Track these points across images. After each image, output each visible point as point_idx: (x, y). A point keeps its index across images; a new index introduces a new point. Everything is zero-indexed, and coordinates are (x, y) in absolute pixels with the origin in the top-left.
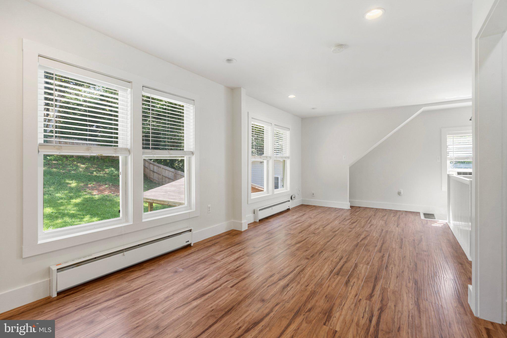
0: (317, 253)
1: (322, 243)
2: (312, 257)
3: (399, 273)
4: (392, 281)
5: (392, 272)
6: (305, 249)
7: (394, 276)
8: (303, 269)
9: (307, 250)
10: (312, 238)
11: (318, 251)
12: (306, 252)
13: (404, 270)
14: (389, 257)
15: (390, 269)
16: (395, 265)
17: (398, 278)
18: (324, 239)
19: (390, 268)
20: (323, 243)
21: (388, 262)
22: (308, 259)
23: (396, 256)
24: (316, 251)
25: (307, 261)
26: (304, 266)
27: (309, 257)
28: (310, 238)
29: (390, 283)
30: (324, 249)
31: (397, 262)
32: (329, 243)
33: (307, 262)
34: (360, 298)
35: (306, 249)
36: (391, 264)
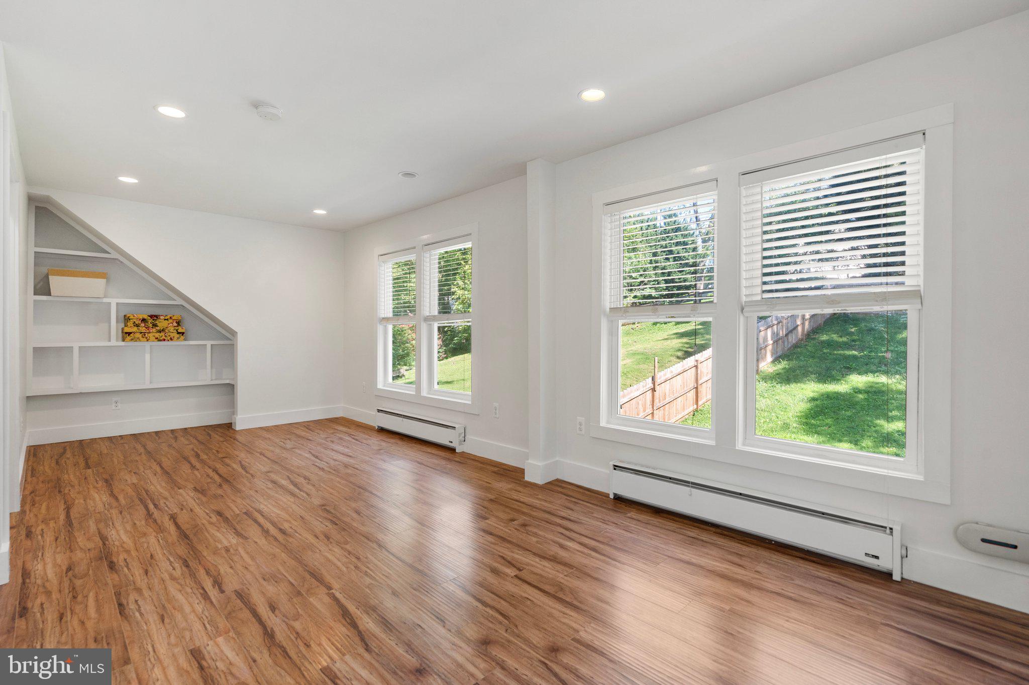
3: (152, 565)
4: (157, 547)
5: (169, 560)
7: (159, 555)
13: (145, 577)
14: (202, 591)
15: (176, 565)
16: (172, 579)
17: (149, 555)
19: (178, 564)
21: (193, 575)
23: (187, 609)
29: (159, 542)
31: (173, 589)
34: (184, 511)
36: (182, 574)
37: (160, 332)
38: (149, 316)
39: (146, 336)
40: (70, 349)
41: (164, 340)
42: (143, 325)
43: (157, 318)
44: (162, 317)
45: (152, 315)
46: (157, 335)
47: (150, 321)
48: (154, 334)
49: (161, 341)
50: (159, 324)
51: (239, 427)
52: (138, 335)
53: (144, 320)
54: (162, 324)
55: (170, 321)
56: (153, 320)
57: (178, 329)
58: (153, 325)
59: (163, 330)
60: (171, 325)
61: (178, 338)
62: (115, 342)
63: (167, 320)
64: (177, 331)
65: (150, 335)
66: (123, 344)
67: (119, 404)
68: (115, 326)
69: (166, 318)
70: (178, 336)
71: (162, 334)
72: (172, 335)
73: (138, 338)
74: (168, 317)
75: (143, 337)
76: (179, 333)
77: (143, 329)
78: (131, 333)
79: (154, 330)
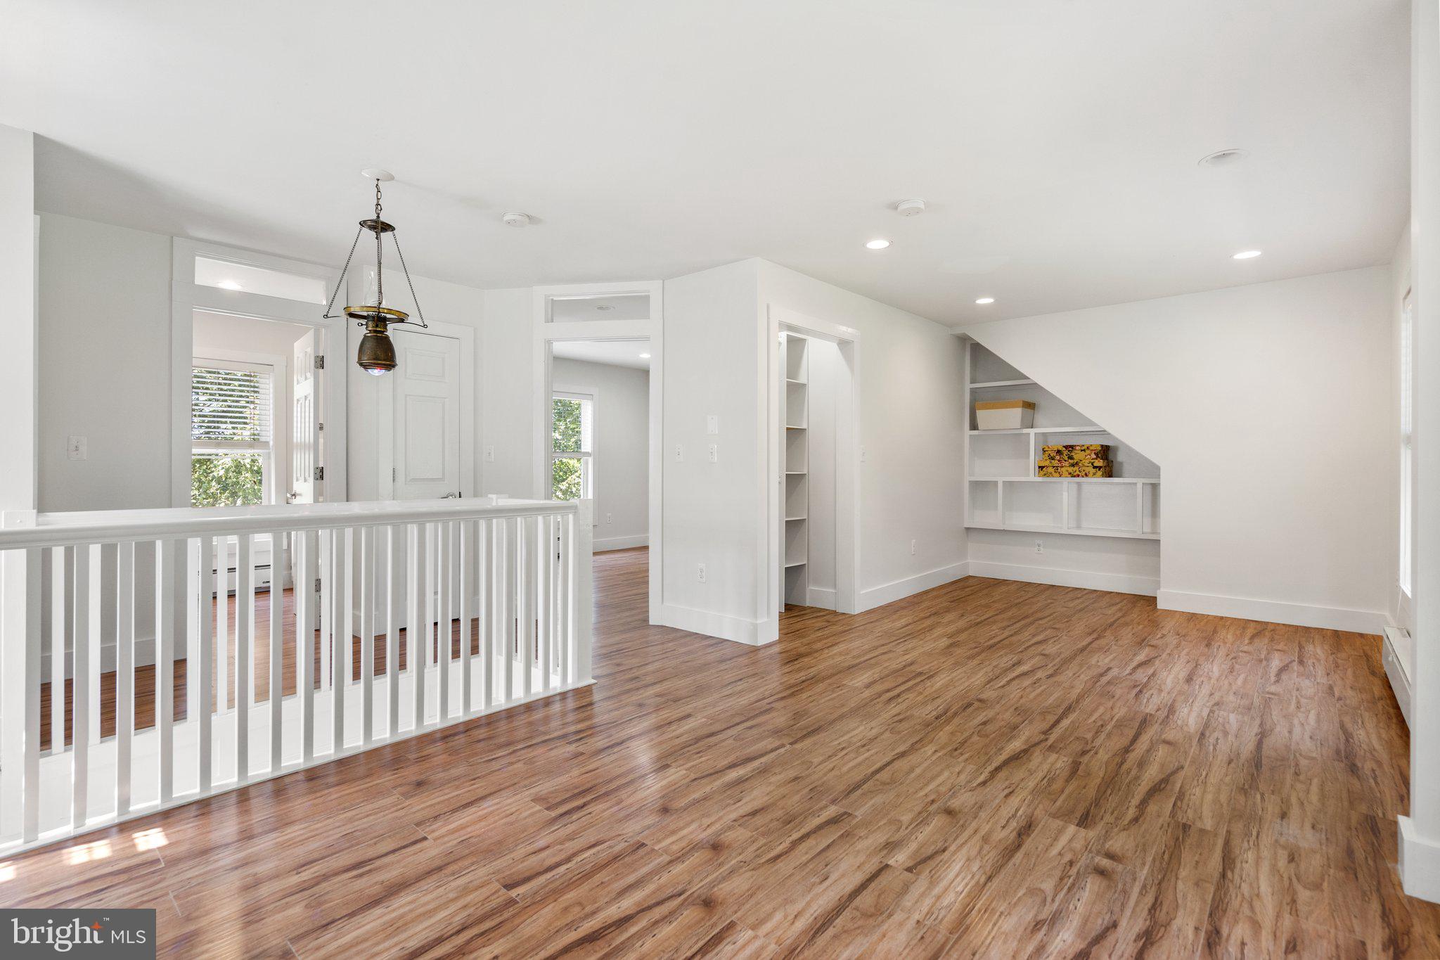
0: (955, 714)
1: (929, 749)
2: (969, 705)
6: (990, 728)
8: (989, 682)
9: (984, 723)
10: (963, 777)
11: (948, 721)
12: (985, 719)
18: (912, 770)
20: (922, 750)
22: (980, 700)
24: (956, 721)
25: (984, 696)
26: (988, 686)
27: (977, 704)
28: (975, 778)
30: (928, 726)
32: (902, 749)
33: (982, 692)
35: (987, 727)
37: (1073, 465)
38: (1064, 447)
39: (1059, 471)
40: (996, 483)
41: (1078, 476)
42: (1058, 457)
43: (1072, 448)
44: (1077, 448)
45: (1067, 446)
46: (1071, 469)
47: (1066, 452)
48: (1066, 469)
49: (1075, 476)
50: (1075, 457)
51: (1161, 605)
52: (1051, 470)
53: (1059, 452)
54: (1078, 455)
55: (1088, 452)
56: (1069, 451)
57: (1094, 462)
58: (1068, 458)
59: (1077, 463)
60: (1089, 456)
61: (1094, 474)
62: (1033, 477)
63: (1084, 450)
64: (1092, 464)
65: (1063, 469)
66: (1040, 479)
67: (1041, 548)
68: (1033, 459)
69: (1083, 448)
70: (1094, 470)
71: (1076, 468)
72: (1087, 470)
73: (1051, 473)
74: (1085, 447)
75: (1055, 472)
76: (1095, 467)
77: (1055, 463)
78: (1044, 467)
79: (1067, 464)
